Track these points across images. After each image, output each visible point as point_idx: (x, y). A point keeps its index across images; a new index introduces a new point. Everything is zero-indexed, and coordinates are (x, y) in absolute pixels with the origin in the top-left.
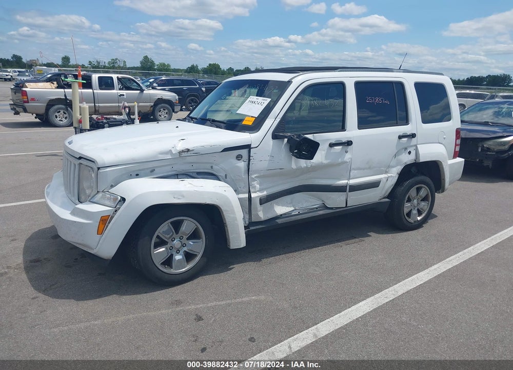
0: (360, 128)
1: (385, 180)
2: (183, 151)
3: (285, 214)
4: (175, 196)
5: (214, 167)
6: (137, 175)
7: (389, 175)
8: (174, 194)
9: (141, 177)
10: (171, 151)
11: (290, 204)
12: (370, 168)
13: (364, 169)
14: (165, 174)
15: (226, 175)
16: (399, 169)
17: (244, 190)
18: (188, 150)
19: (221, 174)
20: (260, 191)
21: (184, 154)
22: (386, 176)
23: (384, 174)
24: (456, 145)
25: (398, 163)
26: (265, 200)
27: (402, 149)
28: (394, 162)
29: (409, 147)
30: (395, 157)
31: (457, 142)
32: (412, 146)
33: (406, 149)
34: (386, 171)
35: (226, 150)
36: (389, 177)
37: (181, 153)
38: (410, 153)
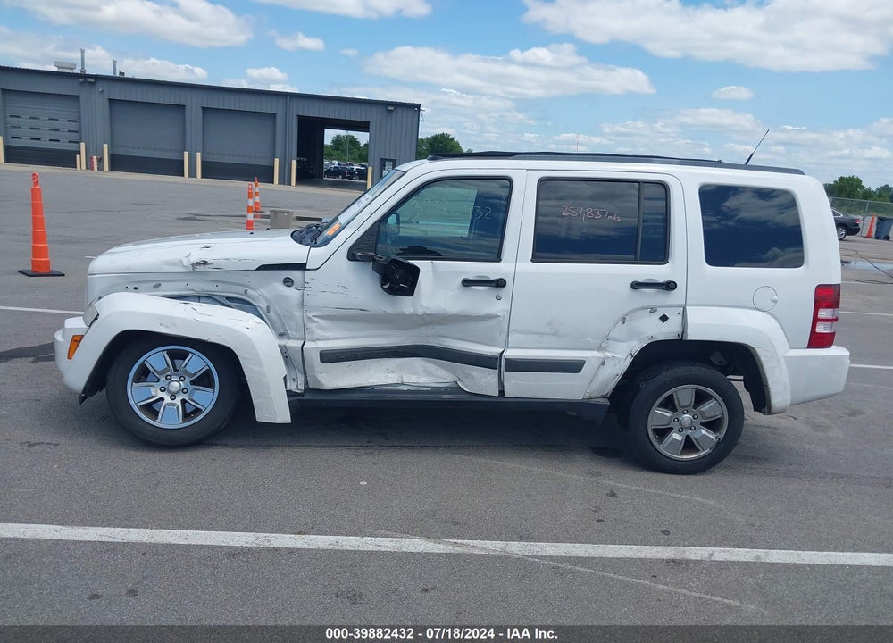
0: (535, 259)
1: (597, 364)
2: (198, 264)
3: (372, 387)
4: (163, 323)
5: (250, 292)
6: (136, 288)
7: (608, 354)
8: (161, 319)
9: (141, 292)
10: (181, 261)
12: (556, 334)
13: (542, 334)
14: (175, 293)
15: (268, 307)
16: (636, 346)
17: (297, 335)
18: (205, 263)
19: (262, 305)
20: (322, 339)
21: (199, 268)
22: (600, 355)
23: (593, 350)
24: (816, 320)
25: (632, 335)
26: (328, 357)
27: (644, 308)
28: (620, 331)
29: (661, 306)
30: (624, 323)
31: (823, 313)
32: (669, 306)
33: (653, 310)
34: (601, 346)
35: (263, 268)
36: (608, 358)
37: (194, 265)
38: (664, 318)
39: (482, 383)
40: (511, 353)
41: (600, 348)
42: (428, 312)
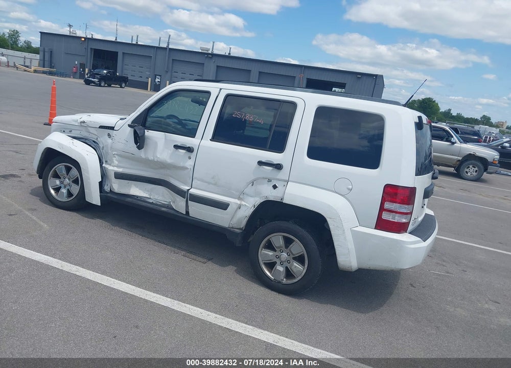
0: (213, 139)
1: (235, 207)
3: (137, 197)
4: (60, 147)
5: (99, 139)
6: (64, 131)
7: (243, 203)
11: (148, 191)
12: (215, 184)
13: (209, 183)
14: (76, 136)
15: (103, 147)
16: (258, 201)
18: (84, 122)
19: (101, 146)
20: (117, 166)
22: (239, 202)
23: (236, 199)
24: (382, 209)
25: (257, 194)
26: (119, 176)
27: (264, 178)
28: (249, 190)
29: (274, 179)
30: (252, 185)
31: (387, 205)
32: (279, 180)
33: (270, 181)
34: (239, 197)
35: (101, 127)
36: (242, 205)
37: (81, 122)
38: (275, 187)
39: (179, 205)
40: (193, 191)
41: (239, 199)
42: (159, 160)
